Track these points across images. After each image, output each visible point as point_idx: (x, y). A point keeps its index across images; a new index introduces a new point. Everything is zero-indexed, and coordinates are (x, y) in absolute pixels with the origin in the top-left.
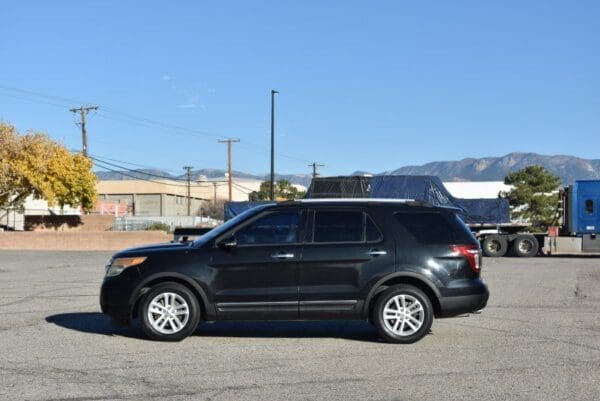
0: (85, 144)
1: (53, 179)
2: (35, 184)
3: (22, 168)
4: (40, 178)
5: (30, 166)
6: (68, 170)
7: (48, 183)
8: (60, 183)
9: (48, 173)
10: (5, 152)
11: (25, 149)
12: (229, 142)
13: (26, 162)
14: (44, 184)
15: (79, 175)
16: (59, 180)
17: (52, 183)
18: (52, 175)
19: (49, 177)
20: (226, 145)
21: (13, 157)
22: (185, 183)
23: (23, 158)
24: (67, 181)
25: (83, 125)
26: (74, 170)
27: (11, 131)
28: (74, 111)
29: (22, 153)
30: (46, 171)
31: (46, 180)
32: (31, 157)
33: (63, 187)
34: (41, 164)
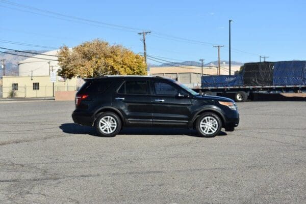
0: (145, 49)
1: (125, 67)
2: (117, 69)
3: (110, 62)
4: (119, 66)
5: (114, 61)
6: (132, 62)
7: (123, 68)
8: (128, 68)
9: (123, 64)
10: (103, 55)
11: (112, 52)
12: (219, 47)
13: (112, 59)
14: (121, 69)
15: (137, 64)
16: (128, 67)
17: (125, 68)
18: (125, 64)
19: (123, 66)
20: (217, 49)
21: (106, 57)
22: (200, 68)
23: (111, 57)
24: (132, 68)
25: (144, 40)
26: (135, 62)
27: (107, 44)
28: (140, 34)
29: (110, 54)
30: (122, 63)
31: (122, 67)
32: (115, 56)
33: (130, 71)
34: (119, 59)
